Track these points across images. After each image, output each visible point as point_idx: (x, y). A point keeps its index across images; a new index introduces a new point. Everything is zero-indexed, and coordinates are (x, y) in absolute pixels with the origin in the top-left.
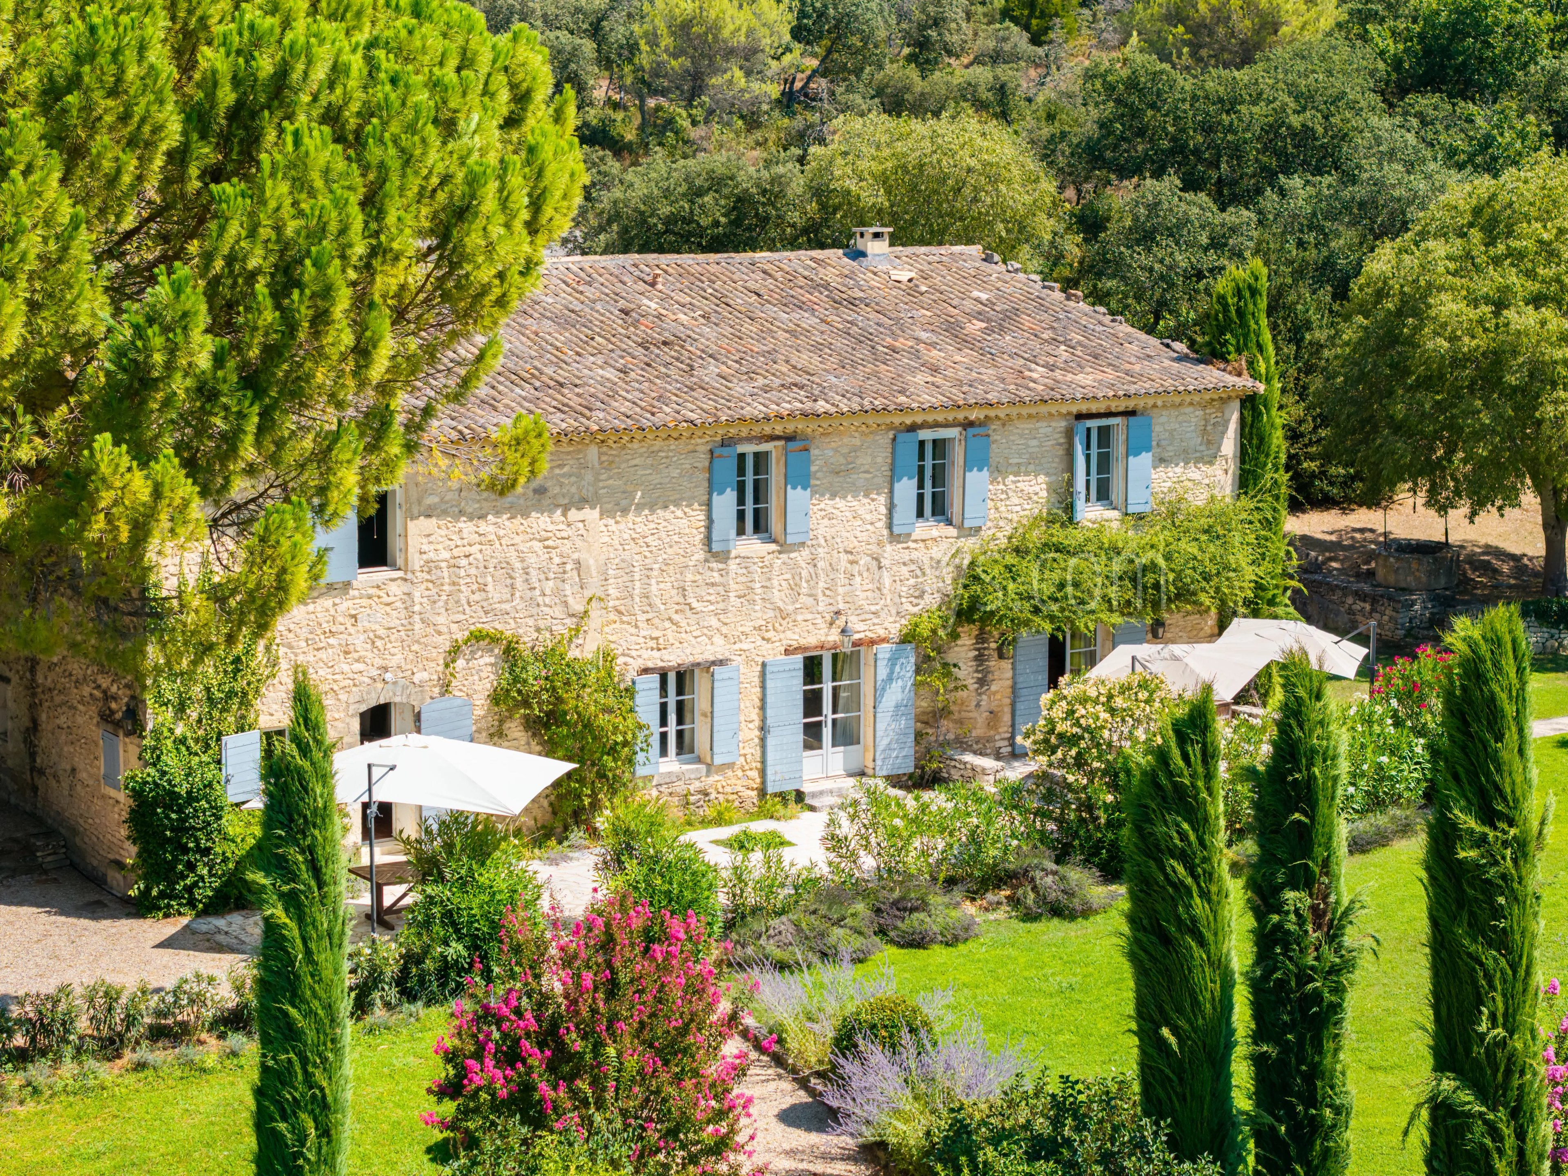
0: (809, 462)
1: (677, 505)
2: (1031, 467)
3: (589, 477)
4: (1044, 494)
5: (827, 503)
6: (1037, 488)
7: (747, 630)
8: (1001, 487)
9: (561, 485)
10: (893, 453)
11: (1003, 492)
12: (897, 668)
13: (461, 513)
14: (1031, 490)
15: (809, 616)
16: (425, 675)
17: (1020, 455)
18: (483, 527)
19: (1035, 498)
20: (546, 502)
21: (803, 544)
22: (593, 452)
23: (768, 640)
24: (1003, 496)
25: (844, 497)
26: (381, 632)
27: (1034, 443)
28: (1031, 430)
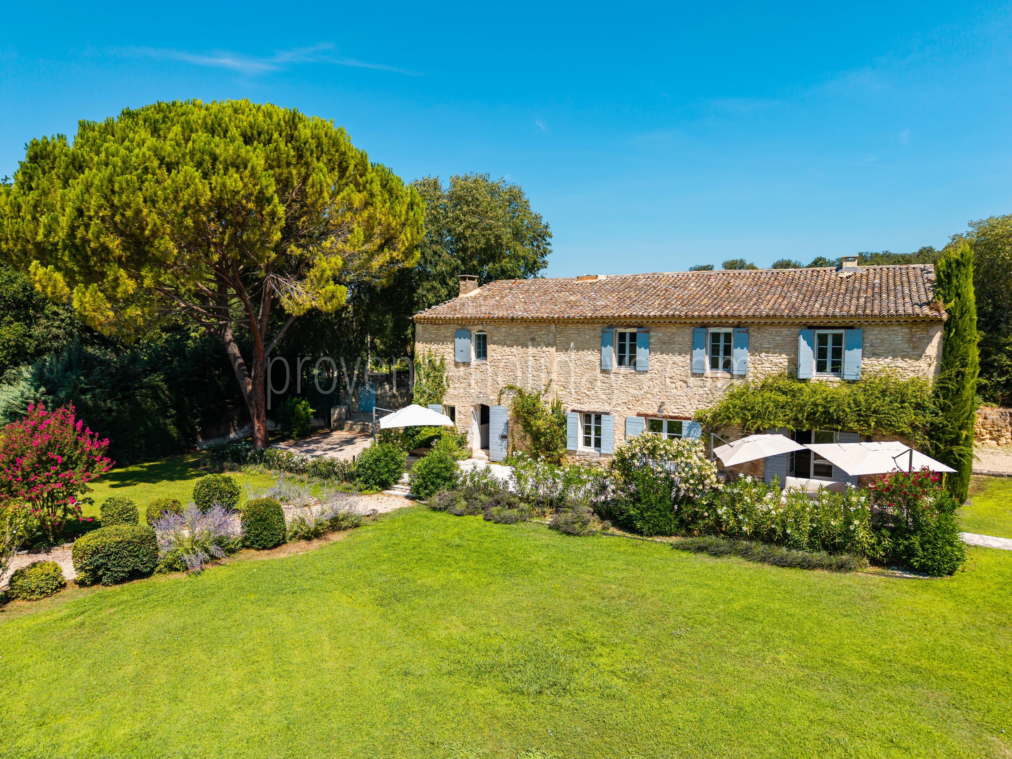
0: (650, 338)
1: (588, 349)
2: (777, 350)
3: (551, 336)
4: (787, 364)
5: (659, 356)
6: (782, 361)
7: (620, 403)
8: (758, 357)
9: (541, 338)
10: (693, 337)
11: (759, 360)
12: (692, 432)
13: (505, 344)
14: (777, 361)
15: (649, 402)
16: (493, 397)
17: (770, 344)
18: (513, 350)
19: (781, 366)
20: (535, 343)
21: (647, 372)
22: (553, 326)
23: (629, 409)
24: (760, 362)
25: (668, 354)
26: (480, 381)
27: (778, 338)
28: (777, 332)
